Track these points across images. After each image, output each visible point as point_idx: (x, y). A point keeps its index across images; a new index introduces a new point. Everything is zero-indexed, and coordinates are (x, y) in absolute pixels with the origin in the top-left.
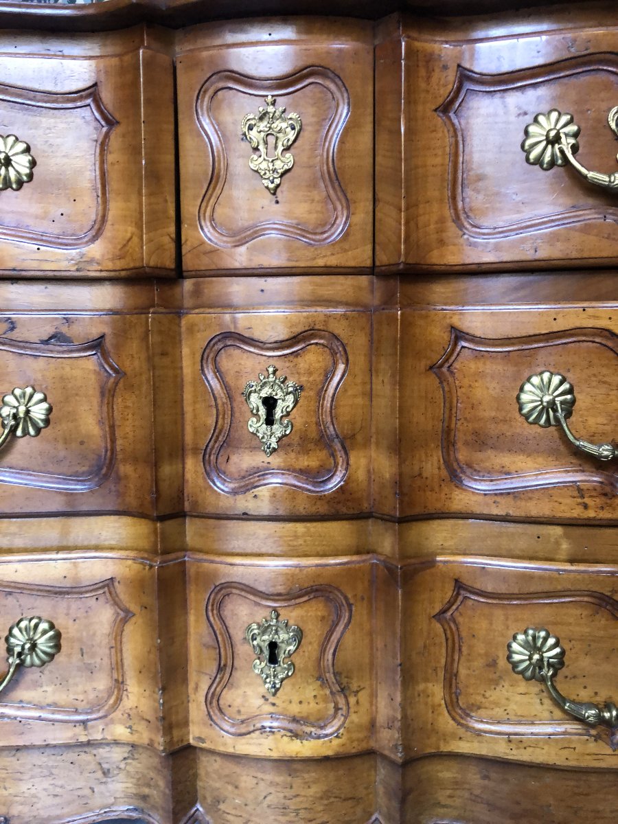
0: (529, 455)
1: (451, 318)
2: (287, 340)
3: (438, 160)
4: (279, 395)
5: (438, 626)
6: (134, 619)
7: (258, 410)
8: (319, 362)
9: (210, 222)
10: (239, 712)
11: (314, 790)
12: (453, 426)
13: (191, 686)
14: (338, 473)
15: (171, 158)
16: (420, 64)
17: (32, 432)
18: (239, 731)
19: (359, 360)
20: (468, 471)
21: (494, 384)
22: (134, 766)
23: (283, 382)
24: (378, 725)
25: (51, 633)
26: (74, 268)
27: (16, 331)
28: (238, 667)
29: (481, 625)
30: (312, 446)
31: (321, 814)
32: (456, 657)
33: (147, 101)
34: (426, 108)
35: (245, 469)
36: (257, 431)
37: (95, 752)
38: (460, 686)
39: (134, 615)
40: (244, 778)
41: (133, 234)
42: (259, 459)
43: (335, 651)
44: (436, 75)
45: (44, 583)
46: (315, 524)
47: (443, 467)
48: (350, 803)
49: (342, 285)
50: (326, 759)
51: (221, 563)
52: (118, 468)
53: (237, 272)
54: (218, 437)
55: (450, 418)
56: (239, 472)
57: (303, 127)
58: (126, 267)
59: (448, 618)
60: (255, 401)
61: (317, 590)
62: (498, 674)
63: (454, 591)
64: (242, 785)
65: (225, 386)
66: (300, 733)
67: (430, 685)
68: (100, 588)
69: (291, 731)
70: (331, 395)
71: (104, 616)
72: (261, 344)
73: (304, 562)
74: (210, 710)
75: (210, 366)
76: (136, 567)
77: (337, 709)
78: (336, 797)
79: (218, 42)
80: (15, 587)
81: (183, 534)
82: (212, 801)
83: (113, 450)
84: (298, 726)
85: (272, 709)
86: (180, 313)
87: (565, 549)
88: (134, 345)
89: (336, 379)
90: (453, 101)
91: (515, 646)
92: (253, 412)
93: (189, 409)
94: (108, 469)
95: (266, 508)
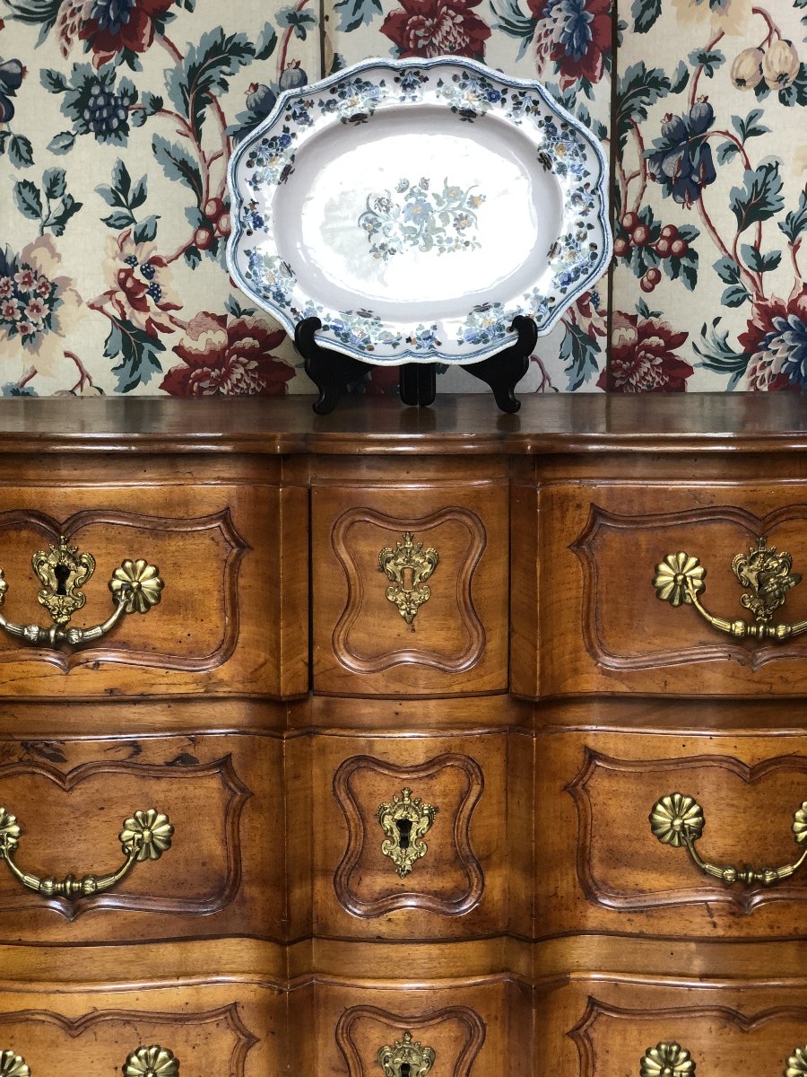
0: (661, 874)
1: (585, 738)
2: (422, 764)
3: (573, 593)
4: (414, 818)
5: (572, 1042)
6: (258, 1045)
7: (392, 832)
8: (455, 783)
9: (345, 645)
12: (588, 843)
14: (473, 894)
16: (555, 506)
17: (153, 855)
19: (495, 781)
20: (603, 887)
21: (628, 803)
23: (417, 805)
25: (171, 1062)
26: (202, 690)
27: (143, 754)
29: (615, 1042)
30: (447, 867)
33: (287, 536)
34: (561, 546)
35: (378, 891)
36: (392, 854)
39: (259, 1040)
41: (267, 661)
42: (393, 881)
43: (469, 1070)
44: (570, 514)
45: (166, 1011)
46: (449, 945)
47: (578, 885)
49: (478, 706)
51: (352, 986)
52: (243, 889)
53: (371, 696)
54: (349, 859)
55: (585, 836)
56: (372, 894)
57: (440, 560)
58: (258, 691)
59: (582, 1034)
60: (389, 822)
61: (451, 1012)
63: (587, 1007)
65: (359, 808)
68: (223, 1013)
70: (466, 817)
71: (225, 1042)
72: (396, 768)
73: (437, 984)
75: (342, 787)
76: (262, 991)
79: (356, 476)
80: (134, 1016)
81: (310, 956)
83: (238, 870)
86: (310, 731)
87: (698, 965)
88: (264, 767)
89: (472, 799)
90: (586, 536)
91: (648, 1061)
92: (387, 835)
93: (318, 829)
94: (231, 890)
95: (401, 931)
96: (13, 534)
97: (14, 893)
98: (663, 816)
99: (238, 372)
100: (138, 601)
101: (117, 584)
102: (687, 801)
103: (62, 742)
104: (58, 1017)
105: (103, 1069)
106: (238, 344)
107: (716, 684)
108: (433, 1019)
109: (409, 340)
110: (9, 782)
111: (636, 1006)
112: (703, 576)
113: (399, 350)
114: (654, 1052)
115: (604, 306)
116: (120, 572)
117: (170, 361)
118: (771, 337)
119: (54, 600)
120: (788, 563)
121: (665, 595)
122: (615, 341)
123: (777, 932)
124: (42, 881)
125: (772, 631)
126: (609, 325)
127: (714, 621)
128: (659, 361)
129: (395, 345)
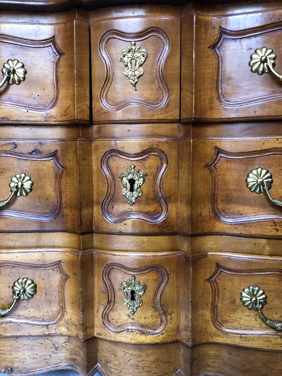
0: (251, 206)
1: (216, 143)
2: (140, 153)
3: (210, 71)
4: (136, 178)
5: (208, 284)
6: (69, 280)
7: (126, 185)
8: (155, 163)
9: (105, 99)
10: (117, 322)
11: (151, 358)
12: (216, 193)
13: (95, 310)
14: (163, 214)
15: (88, 70)
16: (202, 26)
17: (24, 194)
18: (117, 331)
19: (173, 162)
20: (223, 214)
21: (235, 174)
22: (69, 346)
23: (138, 172)
24: (180, 329)
25: (33, 285)
26: (44, 120)
27: (17, 148)
28: (117, 302)
29: (228, 285)
30: (151, 201)
31: (154, 369)
32: (217, 299)
34: (205, 47)
35: (120, 212)
36: (126, 194)
37: (52, 339)
38: (218, 312)
39: (70, 277)
40: (119, 352)
41: (70, 105)
42: (127, 207)
43: (161, 295)
44: (209, 31)
45: (29, 263)
46: (152, 237)
47: (211, 211)
48: (167, 364)
49: (165, 128)
50: (157, 344)
51: (109, 254)
52: (63, 210)
53: (117, 122)
54: (108, 197)
55: (215, 189)
56: (118, 213)
57: (148, 55)
58: (67, 120)
59: (213, 280)
60: (125, 180)
61: (153, 267)
62: (236, 307)
63: (216, 268)
64: (119, 355)
65: (112, 174)
66: (145, 332)
67: (205, 311)
68: (55, 265)
69: (140, 331)
70: (160, 178)
71: (56, 278)
72: (128, 155)
73: (147, 254)
74: (104, 321)
75: (105, 165)
76: (71, 256)
77: (162, 321)
78: (161, 362)
79: (110, 17)
80: (16, 264)
81: (92, 241)
82: (104, 362)
83: (61, 203)
84: (144, 329)
85: (132, 321)
86: (91, 139)
87: (268, 250)
88: (71, 155)
89: (163, 171)
90: (217, 43)
91: (244, 294)
92: (124, 186)
93: (95, 184)
94: (59, 211)
95: (130, 229)
98: (252, 179)
102: (264, 171)
105: (4, 287)
108: (145, 270)
111: (238, 268)
112: (275, 58)
116: (6, 65)
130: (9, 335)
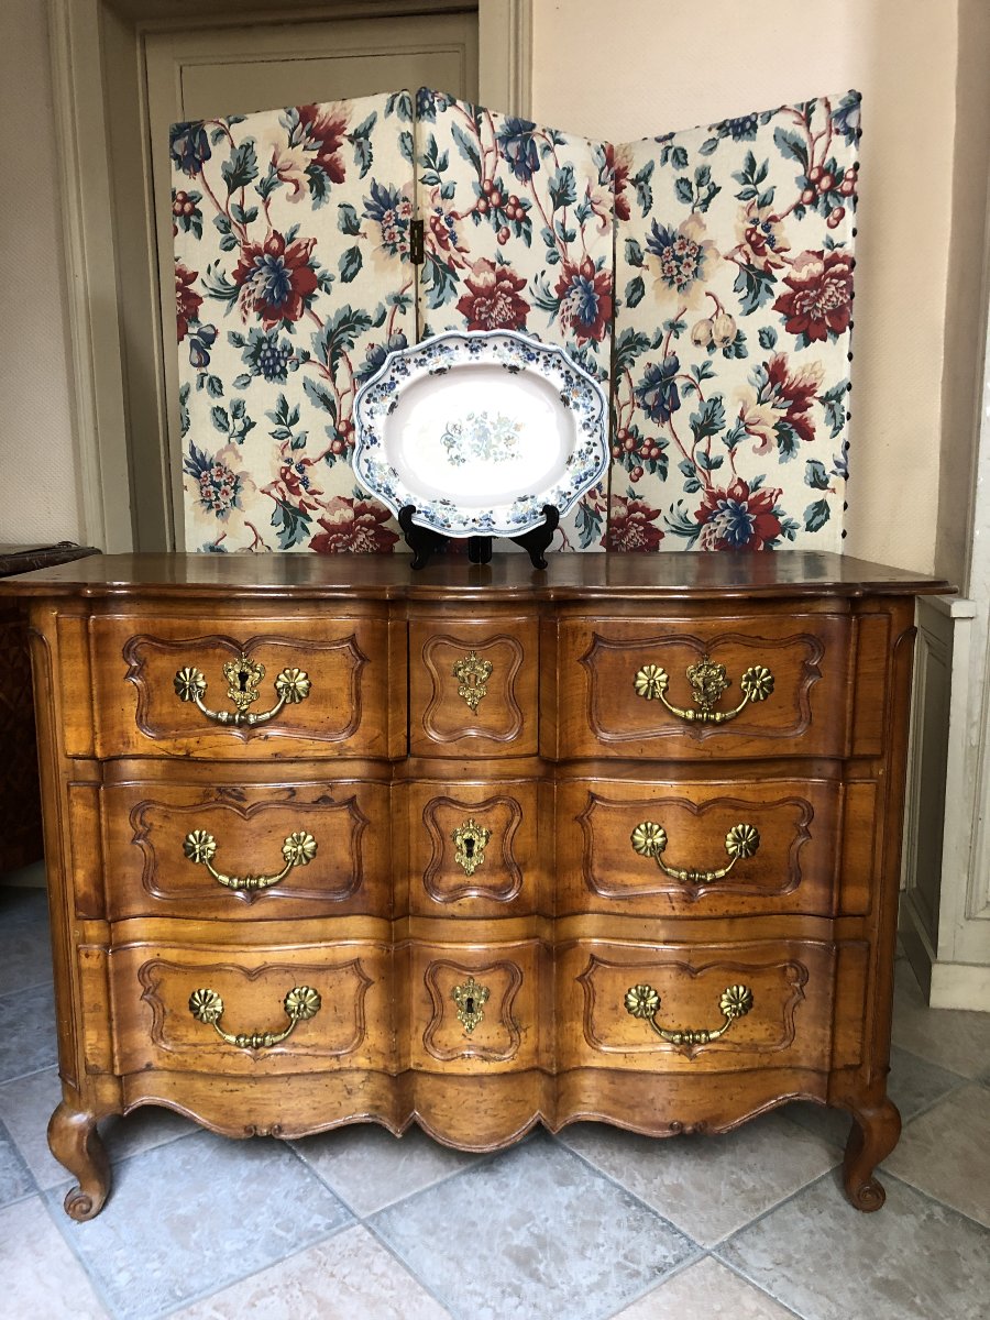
0: (640, 875)
1: (589, 786)
2: (483, 802)
3: (580, 691)
4: (476, 838)
5: (580, 984)
6: (373, 986)
7: (462, 847)
8: (503, 815)
9: (431, 724)
10: (446, 1045)
11: (498, 1096)
12: (590, 854)
13: (413, 1029)
14: (515, 888)
15: (405, 684)
16: (569, 634)
17: (304, 862)
18: (446, 1058)
19: (529, 813)
20: (600, 883)
21: (617, 828)
22: (370, 1086)
23: (478, 830)
24: (540, 1050)
25: (316, 997)
26: (337, 754)
27: (297, 795)
28: (446, 1016)
29: (608, 984)
30: (498, 870)
31: (501, 1112)
32: (592, 1005)
33: (392, 654)
34: (573, 661)
35: (452, 886)
36: (461, 861)
37: (343, 1077)
38: (594, 1023)
39: (374, 983)
40: (449, 1090)
41: (380, 734)
42: (462, 879)
43: (512, 1002)
44: (579, 640)
45: (312, 964)
46: (499, 921)
47: (584, 881)
48: (521, 1104)
49: (517, 764)
50: (505, 1073)
51: (435, 947)
52: (363, 884)
53: (447, 757)
54: (434, 865)
55: (589, 850)
56: (448, 887)
57: (494, 669)
58: (374, 754)
59: (586, 979)
60: (460, 841)
61: (500, 964)
62: (619, 1015)
63: (590, 961)
64: (448, 1095)
65: (439, 830)
66: (488, 1058)
67: (574, 1024)
68: (350, 965)
69: (482, 1056)
70: (510, 837)
71: (351, 984)
72: (464, 805)
73: (491, 946)
74: (426, 1045)
75: (429, 817)
76: (376, 951)
77: (512, 1041)
78: (511, 1100)
80: (292, 967)
81: (407, 928)
82: (425, 1108)
83: (360, 872)
84: (486, 1054)
85: (469, 1043)
86: (408, 781)
87: (663, 934)
88: (378, 804)
89: (514, 826)
90: (589, 654)
91: (630, 997)
92: (458, 849)
93: (413, 845)
94: (356, 885)
95: (468, 912)
96: (211, 651)
97: (212, 887)
98: (640, 838)
99: (361, 537)
100: (295, 696)
101: (280, 684)
102: (656, 827)
103: (244, 788)
104: (241, 968)
105: (271, 1001)
106: (361, 518)
107: (676, 751)
108: (488, 969)
109: (474, 520)
110: (208, 814)
111: (622, 961)
112: (668, 680)
113: (469, 526)
114: (634, 991)
115: (605, 492)
116: (282, 676)
117: (315, 529)
118: (716, 514)
119: (238, 695)
120: (723, 672)
121: (642, 692)
122: (613, 515)
123: (714, 914)
124: (231, 879)
125: (712, 716)
126: (609, 504)
127: (674, 710)
128: (642, 528)
129: (465, 524)
130: (279, 1073)
